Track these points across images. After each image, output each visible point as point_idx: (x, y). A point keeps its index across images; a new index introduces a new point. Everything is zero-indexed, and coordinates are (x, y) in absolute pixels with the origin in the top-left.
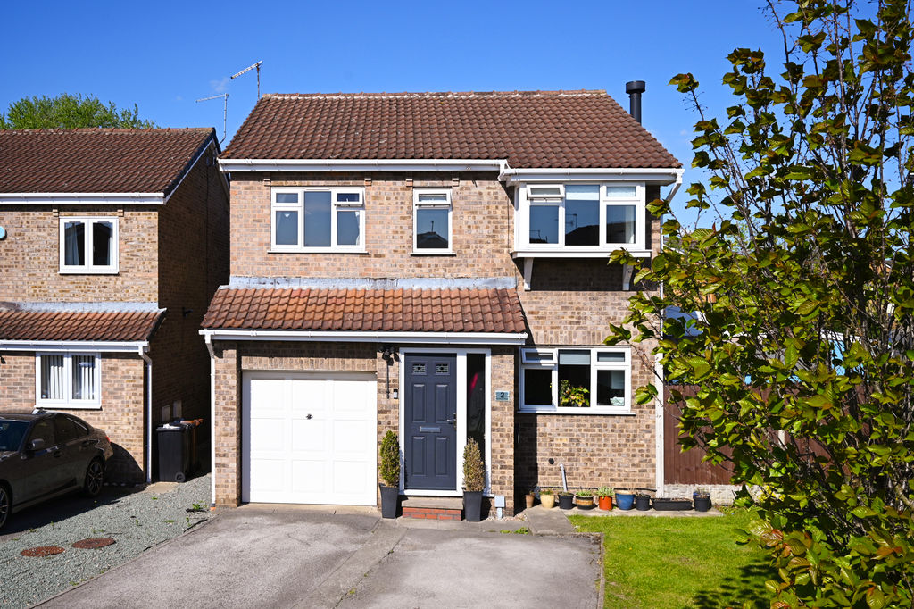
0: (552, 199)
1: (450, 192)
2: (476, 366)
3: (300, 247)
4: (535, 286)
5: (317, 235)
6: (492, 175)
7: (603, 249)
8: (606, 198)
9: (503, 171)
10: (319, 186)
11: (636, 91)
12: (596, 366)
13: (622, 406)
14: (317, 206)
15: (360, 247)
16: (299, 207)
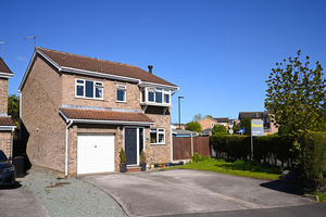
0: (153, 91)
1: (126, 86)
2: (141, 131)
3: (84, 97)
4: (146, 112)
5: (89, 94)
6: (136, 83)
7: (163, 104)
8: (163, 92)
9: (140, 82)
10: (90, 80)
11: (150, 68)
12: (158, 133)
13: (162, 143)
14: (89, 85)
15: (102, 99)
16: (84, 85)
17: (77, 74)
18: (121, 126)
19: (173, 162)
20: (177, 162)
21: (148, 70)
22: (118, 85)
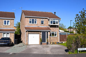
0: (52, 21)
4: (50, 27)
5: (33, 22)
6: (47, 19)
7: (56, 24)
8: (56, 21)
10: (33, 19)
11: (55, 13)
12: (55, 33)
13: (56, 36)
15: (37, 24)
17: (29, 18)
18: (41, 32)
19: (59, 42)
20: (61, 42)
21: (54, 14)
22: (41, 20)
